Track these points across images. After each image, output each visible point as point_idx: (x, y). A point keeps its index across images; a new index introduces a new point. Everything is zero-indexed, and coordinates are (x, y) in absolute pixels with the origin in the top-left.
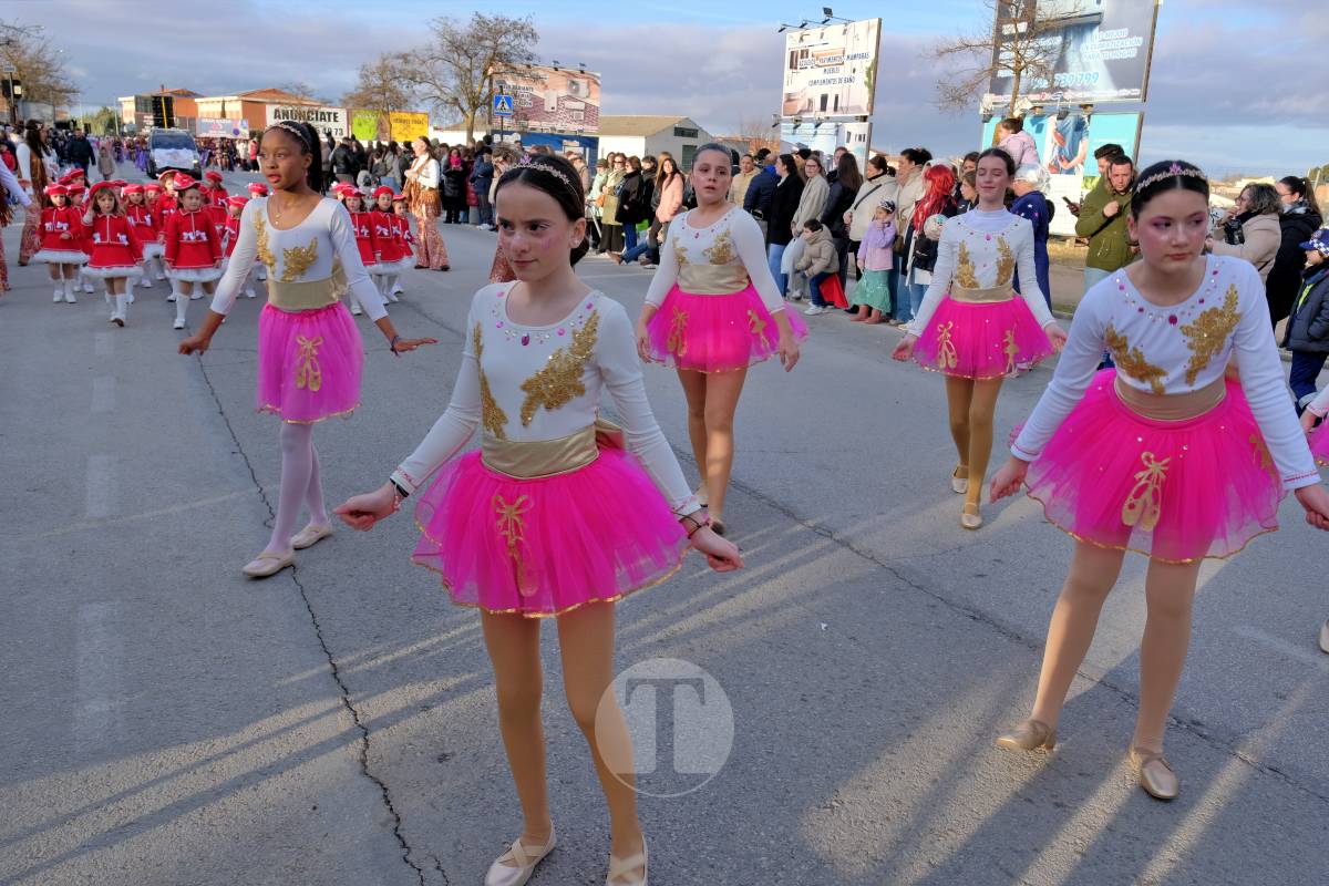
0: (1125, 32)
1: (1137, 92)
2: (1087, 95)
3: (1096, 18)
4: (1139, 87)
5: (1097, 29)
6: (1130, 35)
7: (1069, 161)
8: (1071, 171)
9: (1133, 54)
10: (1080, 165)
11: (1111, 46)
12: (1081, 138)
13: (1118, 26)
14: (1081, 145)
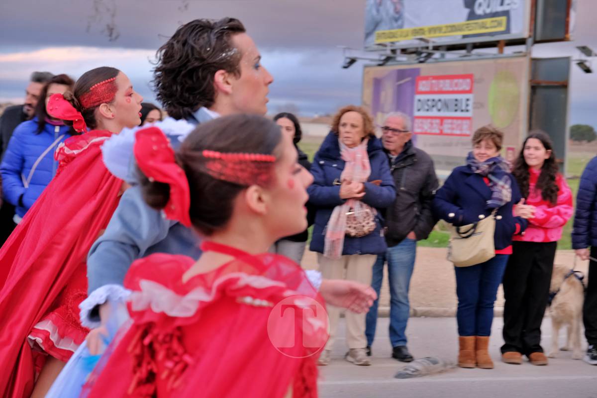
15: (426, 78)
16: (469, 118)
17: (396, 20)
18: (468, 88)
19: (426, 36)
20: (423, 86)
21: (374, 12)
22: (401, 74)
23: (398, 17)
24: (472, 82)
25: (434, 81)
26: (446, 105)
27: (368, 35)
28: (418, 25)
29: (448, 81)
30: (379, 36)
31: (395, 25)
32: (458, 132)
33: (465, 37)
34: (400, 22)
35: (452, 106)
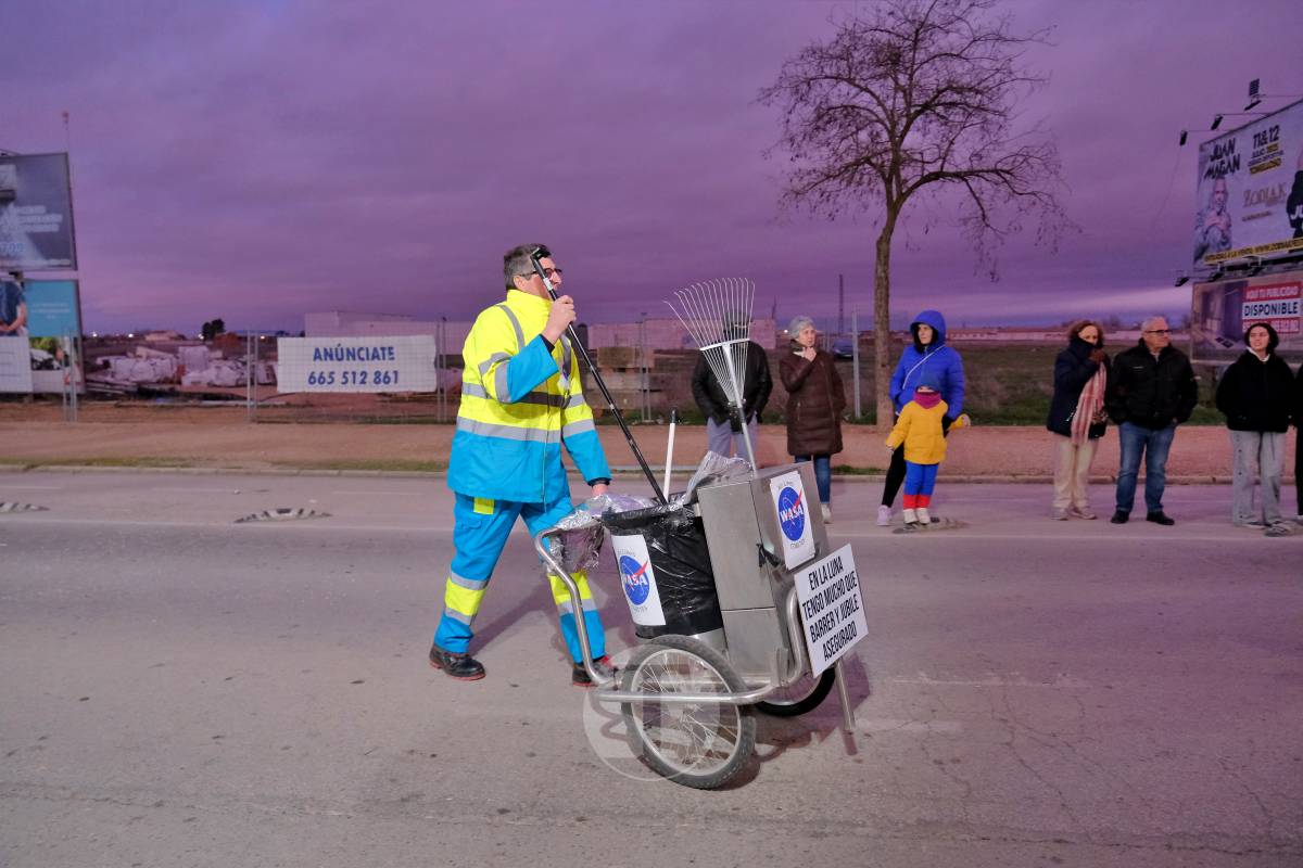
0: (41, 209)
1: (66, 262)
2: (13, 263)
3: (10, 194)
4: (67, 256)
5: (11, 206)
6: (49, 212)
7: (9, 323)
8: (14, 333)
9: (55, 228)
10: (24, 329)
11: (29, 220)
12: (17, 303)
13: (33, 204)
14: (19, 310)
15: (1254, 288)
16: (1297, 318)
17: (1224, 244)
18: (1295, 294)
19: (1254, 254)
20: (1250, 295)
21: (1201, 239)
22: (1229, 287)
23: (1226, 241)
24: (1300, 288)
25: (1261, 291)
26: (1274, 309)
27: (1197, 257)
28: (1245, 246)
29: (1275, 290)
30: (1208, 259)
31: (1222, 247)
32: (1286, 330)
33: (1291, 251)
34: (1227, 246)
35: (1280, 309)
